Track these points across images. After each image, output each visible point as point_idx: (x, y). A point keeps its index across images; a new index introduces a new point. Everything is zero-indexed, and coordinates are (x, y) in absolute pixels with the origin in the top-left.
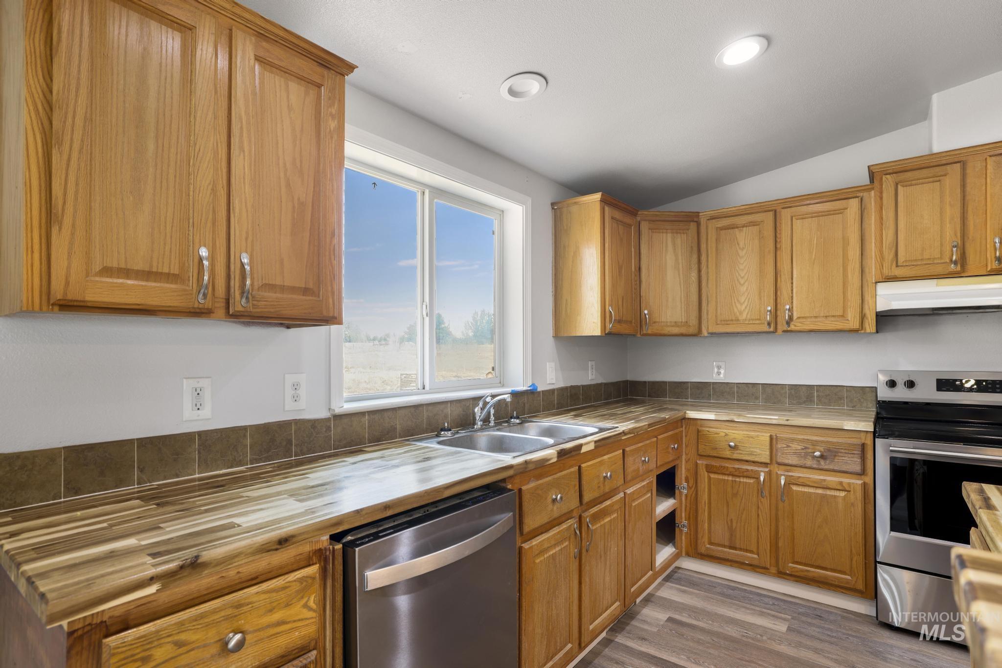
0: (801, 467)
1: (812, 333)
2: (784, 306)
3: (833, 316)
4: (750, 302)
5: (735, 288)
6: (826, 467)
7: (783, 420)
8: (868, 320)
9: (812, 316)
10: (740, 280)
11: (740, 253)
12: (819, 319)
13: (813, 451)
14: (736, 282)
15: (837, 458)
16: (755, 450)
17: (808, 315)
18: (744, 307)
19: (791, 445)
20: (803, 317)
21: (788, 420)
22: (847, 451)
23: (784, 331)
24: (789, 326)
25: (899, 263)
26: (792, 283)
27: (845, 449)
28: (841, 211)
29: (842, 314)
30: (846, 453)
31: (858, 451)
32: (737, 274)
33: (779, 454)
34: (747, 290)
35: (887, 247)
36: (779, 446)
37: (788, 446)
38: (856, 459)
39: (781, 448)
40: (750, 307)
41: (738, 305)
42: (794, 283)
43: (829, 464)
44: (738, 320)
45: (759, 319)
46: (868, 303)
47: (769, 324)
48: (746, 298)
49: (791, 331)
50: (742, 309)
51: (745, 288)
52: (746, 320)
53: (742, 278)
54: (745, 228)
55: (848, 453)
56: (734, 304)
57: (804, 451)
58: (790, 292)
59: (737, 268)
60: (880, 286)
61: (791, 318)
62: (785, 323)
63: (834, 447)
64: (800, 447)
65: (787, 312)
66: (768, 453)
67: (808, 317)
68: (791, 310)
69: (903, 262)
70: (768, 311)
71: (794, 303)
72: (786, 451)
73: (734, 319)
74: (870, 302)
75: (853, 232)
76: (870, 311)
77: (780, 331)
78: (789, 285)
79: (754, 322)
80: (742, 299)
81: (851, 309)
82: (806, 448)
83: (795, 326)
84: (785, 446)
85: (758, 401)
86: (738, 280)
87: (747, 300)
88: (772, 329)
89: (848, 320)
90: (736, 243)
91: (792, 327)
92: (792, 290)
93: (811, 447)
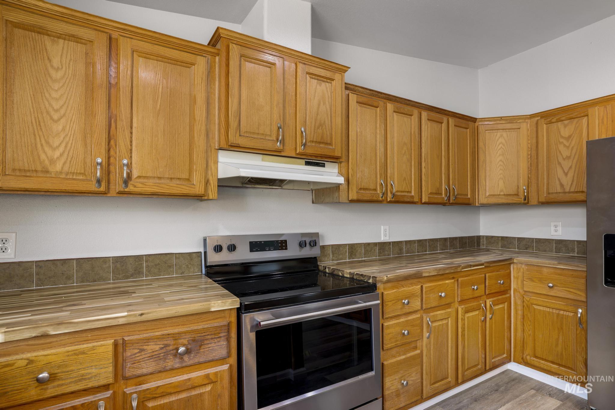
0: (160, 372)
1: (155, 197)
2: (121, 160)
3: (179, 179)
4: (68, 148)
5: (42, 124)
6: (191, 362)
7: (135, 315)
8: (211, 186)
9: (156, 176)
10: (52, 113)
11: (52, 72)
12: (163, 181)
13: (175, 346)
14: (45, 115)
15: (202, 347)
16: (89, 371)
17: (151, 175)
18: (57, 154)
19: (145, 347)
20: (145, 177)
21: (142, 315)
22: (213, 337)
23: (120, 193)
24: (127, 186)
25: (241, 133)
26: (131, 133)
27: (212, 334)
28: (190, 64)
29: (187, 177)
30: (212, 339)
31: (225, 332)
32: (47, 103)
33: (129, 365)
34: (64, 129)
35: (232, 115)
36: (128, 354)
37: (142, 350)
38: (222, 343)
39: (131, 355)
40: (68, 155)
41: (46, 149)
42: (134, 134)
43: (194, 357)
44: (47, 172)
45: (83, 174)
46: (211, 169)
47: (99, 182)
48: (62, 141)
49: (130, 193)
50: (55, 157)
51: (60, 127)
52: (61, 173)
53: (57, 111)
54: (61, 41)
55: (215, 338)
56: (39, 146)
57: (163, 351)
58: (129, 143)
59: (47, 95)
60: (221, 154)
61: (129, 176)
62: (121, 182)
63: (199, 335)
64: (157, 347)
65: (125, 168)
66: (111, 369)
67: (151, 177)
68: (129, 166)
69: (244, 132)
70: (98, 163)
71: (133, 159)
72: (138, 358)
73: (39, 168)
74: (213, 168)
75: (200, 91)
76: (213, 177)
77: (113, 193)
78: (127, 133)
79: (74, 177)
80: (56, 142)
81: (197, 173)
82: (166, 346)
83: (135, 187)
84: (137, 351)
85: (71, 281)
86: (48, 113)
87: (63, 145)
88: (102, 189)
89: (193, 184)
90: (46, 58)
91: (131, 188)
92: (131, 142)
93: (172, 342)
